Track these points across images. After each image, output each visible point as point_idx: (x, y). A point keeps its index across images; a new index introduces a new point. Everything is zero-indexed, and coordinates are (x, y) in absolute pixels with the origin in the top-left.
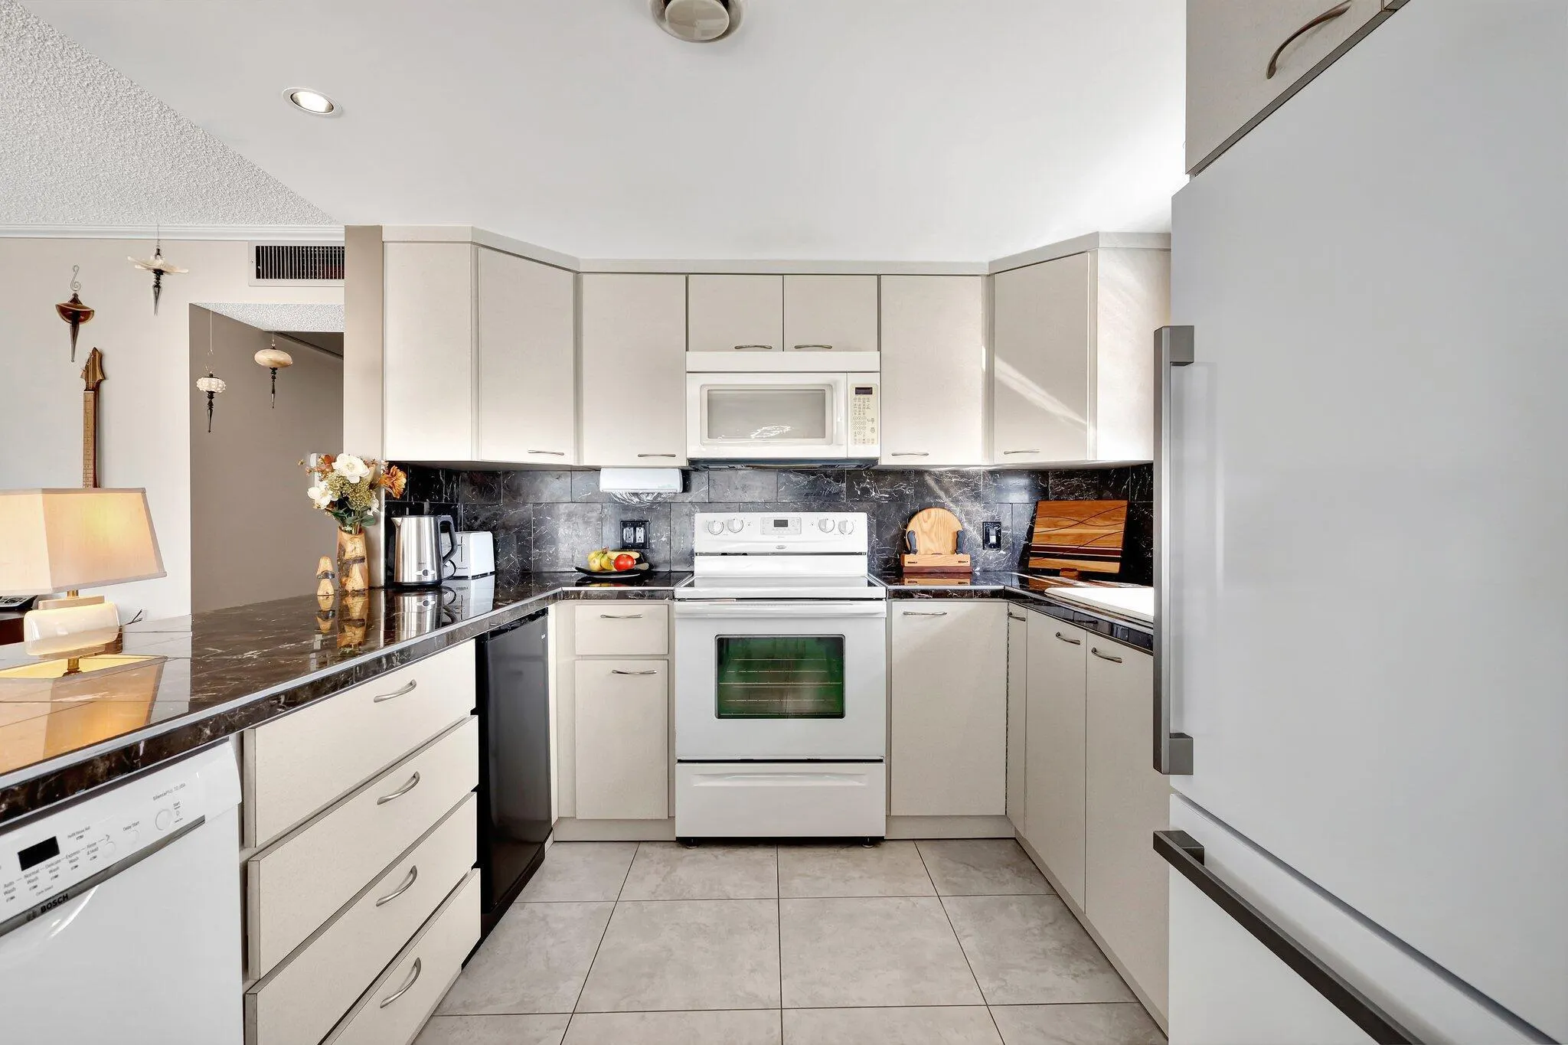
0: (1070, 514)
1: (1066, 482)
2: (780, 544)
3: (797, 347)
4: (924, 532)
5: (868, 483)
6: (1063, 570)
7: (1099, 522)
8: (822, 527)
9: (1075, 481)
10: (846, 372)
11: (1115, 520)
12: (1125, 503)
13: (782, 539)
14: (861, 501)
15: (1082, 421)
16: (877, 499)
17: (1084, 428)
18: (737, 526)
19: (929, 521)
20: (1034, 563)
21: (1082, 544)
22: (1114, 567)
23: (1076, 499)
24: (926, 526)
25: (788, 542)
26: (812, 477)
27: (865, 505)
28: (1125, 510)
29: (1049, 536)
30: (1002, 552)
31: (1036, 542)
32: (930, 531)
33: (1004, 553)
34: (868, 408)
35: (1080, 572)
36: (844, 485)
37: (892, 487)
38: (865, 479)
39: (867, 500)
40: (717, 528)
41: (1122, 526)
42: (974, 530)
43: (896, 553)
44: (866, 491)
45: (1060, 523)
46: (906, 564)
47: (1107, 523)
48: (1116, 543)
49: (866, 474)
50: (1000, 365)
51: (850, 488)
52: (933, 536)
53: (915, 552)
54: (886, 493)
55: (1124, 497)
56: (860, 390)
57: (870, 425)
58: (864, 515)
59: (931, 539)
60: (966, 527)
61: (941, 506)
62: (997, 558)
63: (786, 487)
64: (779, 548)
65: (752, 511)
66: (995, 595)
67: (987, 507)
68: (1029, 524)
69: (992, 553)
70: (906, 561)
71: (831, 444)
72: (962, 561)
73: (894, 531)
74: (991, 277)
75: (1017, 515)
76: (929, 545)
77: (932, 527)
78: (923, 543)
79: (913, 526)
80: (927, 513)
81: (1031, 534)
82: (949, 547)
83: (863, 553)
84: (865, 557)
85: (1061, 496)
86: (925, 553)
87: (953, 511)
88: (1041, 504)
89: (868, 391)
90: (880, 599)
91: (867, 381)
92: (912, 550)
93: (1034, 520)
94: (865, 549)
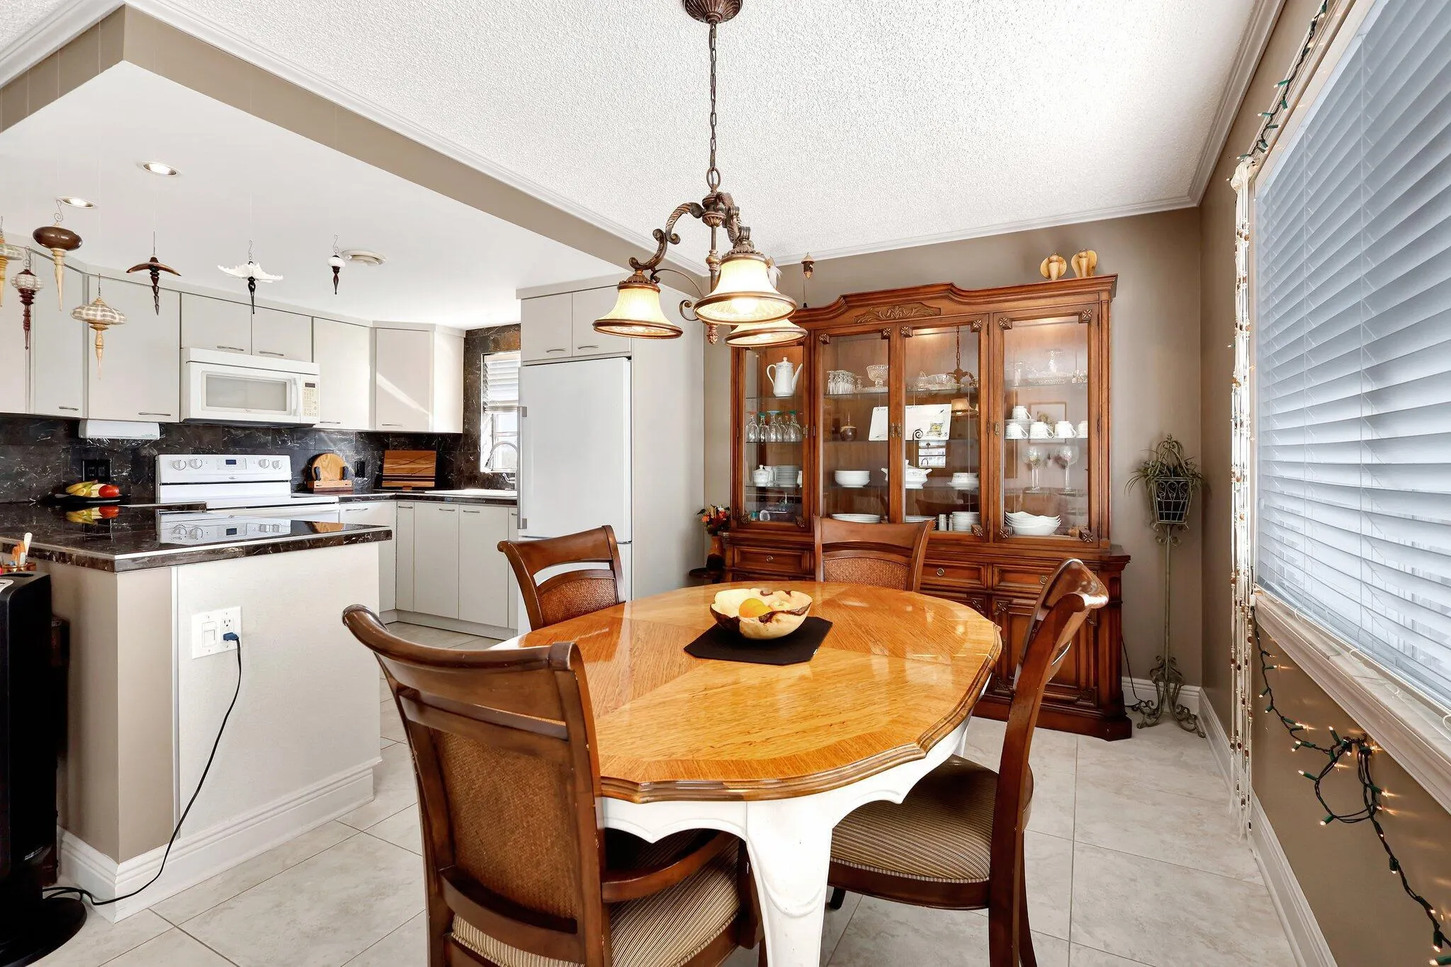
0: (406, 457)
1: (398, 440)
2: (232, 476)
3: (261, 352)
4: (323, 467)
5: (286, 437)
6: (404, 487)
7: (422, 461)
8: (261, 464)
9: (403, 440)
10: (299, 372)
11: (430, 460)
12: (435, 452)
13: (233, 473)
14: (282, 448)
15: (427, 412)
16: (292, 447)
17: (428, 416)
18: (199, 464)
19: (327, 461)
20: (385, 485)
21: (413, 472)
22: (432, 484)
23: (403, 449)
24: (325, 464)
25: (238, 474)
26: (247, 432)
27: (286, 451)
28: (435, 455)
29: (394, 469)
30: (365, 479)
31: (385, 473)
32: (328, 466)
33: (367, 479)
34: (313, 395)
35: (413, 487)
36: (270, 438)
37: (304, 442)
38: (284, 434)
39: (286, 448)
40: (182, 465)
41: (435, 464)
42: (350, 465)
44: (284, 442)
45: (401, 462)
46: (315, 487)
47: (427, 462)
48: (432, 473)
49: (285, 431)
50: (380, 379)
51: (274, 440)
52: (328, 469)
53: (320, 479)
54: (298, 443)
55: (433, 449)
56: (308, 385)
57: (314, 405)
58: (288, 457)
59: (328, 472)
60: (346, 464)
61: (333, 452)
62: (363, 482)
63: (229, 438)
64: (232, 478)
65: (203, 454)
66: (391, 498)
67: (358, 452)
68: (379, 463)
69: (360, 480)
70: (315, 485)
71: (290, 414)
72: (347, 483)
73: (303, 467)
74: (374, 330)
75: (373, 457)
76: (326, 475)
77: (328, 464)
78: (323, 474)
79: (317, 464)
80: (324, 455)
81: (381, 468)
82: (339, 476)
83: (287, 481)
84: (289, 484)
85: (395, 448)
86: (325, 480)
87: (338, 455)
88: (386, 452)
89: (313, 385)
90: (334, 503)
91: (311, 380)
92: (317, 478)
93: (382, 461)
94: (290, 478)
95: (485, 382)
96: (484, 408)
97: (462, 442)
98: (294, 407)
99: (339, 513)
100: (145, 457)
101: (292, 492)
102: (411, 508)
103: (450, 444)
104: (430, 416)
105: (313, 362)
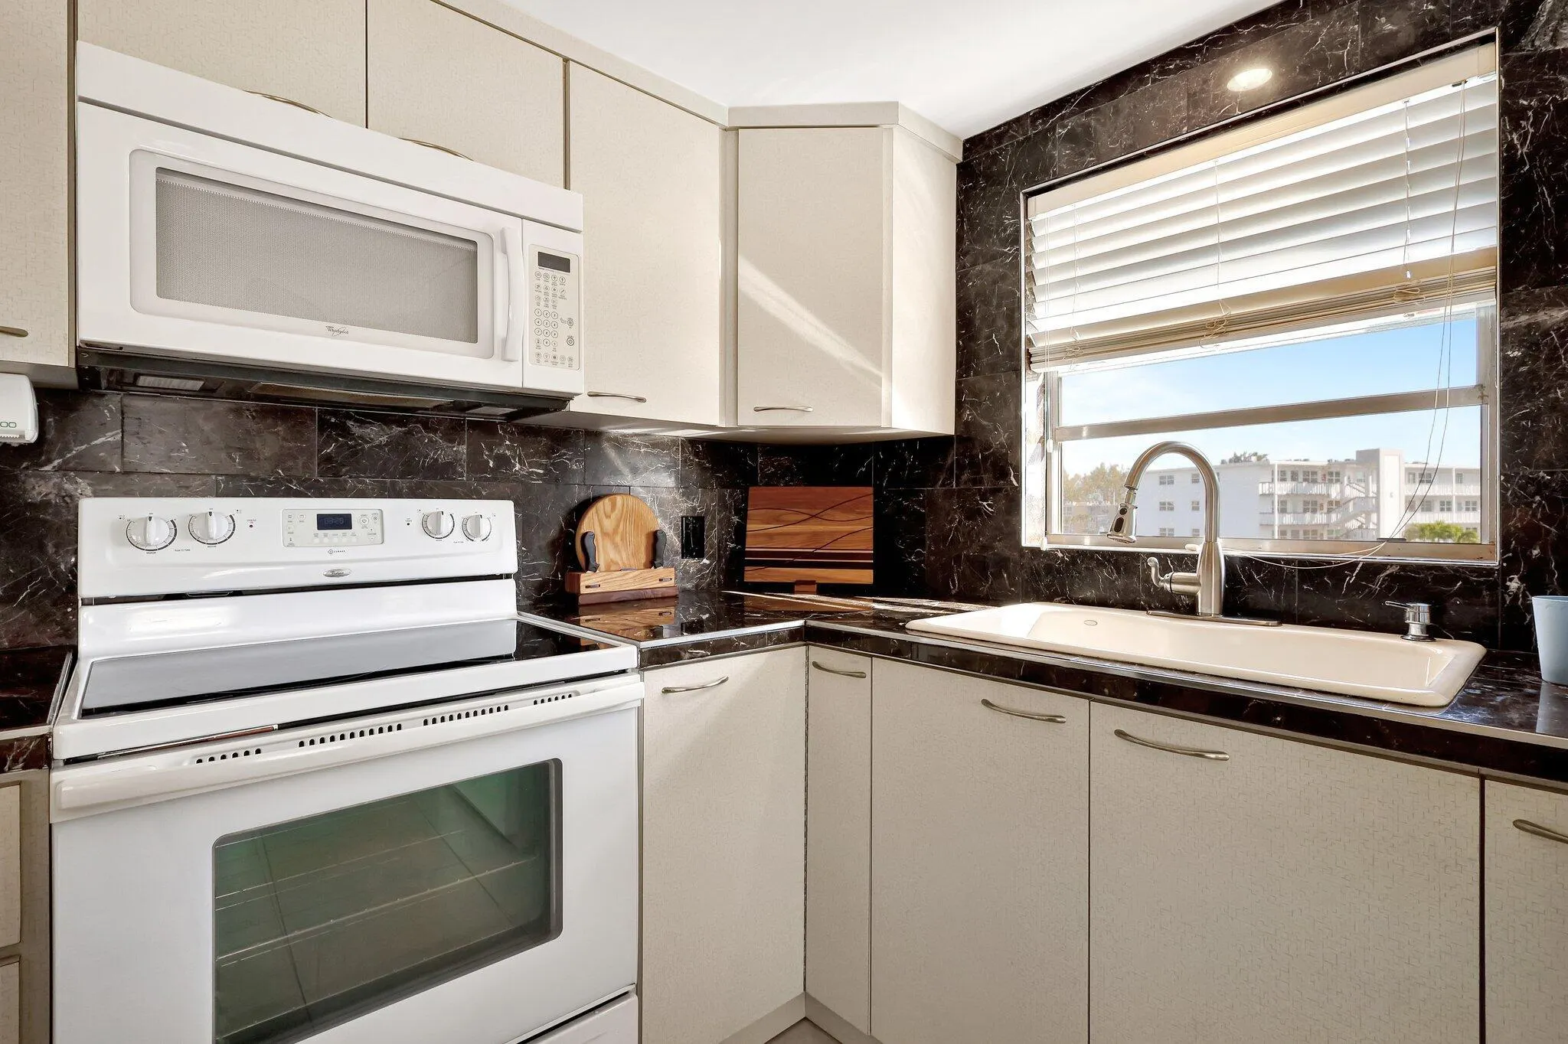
0: (796, 504)
1: (775, 461)
2: (334, 567)
4: (605, 534)
5: (506, 448)
6: (798, 583)
7: (838, 515)
8: (430, 528)
9: (784, 460)
10: (522, 218)
11: (858, 513)
12: (870, 490)
13: (336, 556)
14: (495, 479)
15: (876, 371)
16: (523, 476)
17: (878, 380)
18: (216, 529)
19: (613, 516)
20: (752, 575)
21: (818, 546)
22: (867, 576)
23: (786, 484)
24: (609, 524)
25: (351, 561)
26: (396, 430)
27: (504, 487)
28: (871, 499)
29: (771, 536)
30: (706, 561)
31: (751, 545)
32: (615, 531)
33: (708, 562)
34: (562, 297)
35: (819, 584)
36: (463, 449)
37: (550, 458)
38: (503, 439)
39: (507, 479)
40: (156, 533)
41: (871, 521)
42: (670, 528)
43: (556, 572)
44: (503, 461)
45: (785, 518)
46: (583, 590)
47: (852, 517)
48: (865, 544)
49: (505, 431)
50: (746, 269)
51: (475, 454)
52: (618, 539)
53: (595, 569)
54: (540, 466)
55: (863, 481)
56: (547, 260)
57: (564, 331)
58: (508, 506)
59: (616, 546)
60: (661, 524)
61: (628, 490)
62: (699, 571)
63: (339, 447)
64: (333, 574)
65: (257, 496)
66: (794, 636)
67: (687, 494)
68: (735, 519)
69: (692, 564)
70: (583, 584)
71: (490, 355)
72: (664, 578)
73: (553, 533)
74: (732, 131)
75: (723, 506)
76: (613, 555)
77: (618, 526)
78: (604, 552)
79: (589, 523)
80: (607, 501)
81: (740, 533)
82: (643, 557)
83: (508, 576)
84: (512, 582)
85: (771, 481)
86: (608, 570)
87: (643, 500)
88: (752, 490)
89: (560, 264)
90: (623, 672)
91: (556, 244)
92: (589, 565)
93: (744, 518)
94: (513, 568)
95: (1030, 277)
96: (1029, 355)
97: (953, 457)
98: (500, 331)
99: (640, 711)
100: (45, 505)
101: (520, 608)
102: (862, 675)
103: (913, 467)
104: (884, 381)
105: (567, 186)
